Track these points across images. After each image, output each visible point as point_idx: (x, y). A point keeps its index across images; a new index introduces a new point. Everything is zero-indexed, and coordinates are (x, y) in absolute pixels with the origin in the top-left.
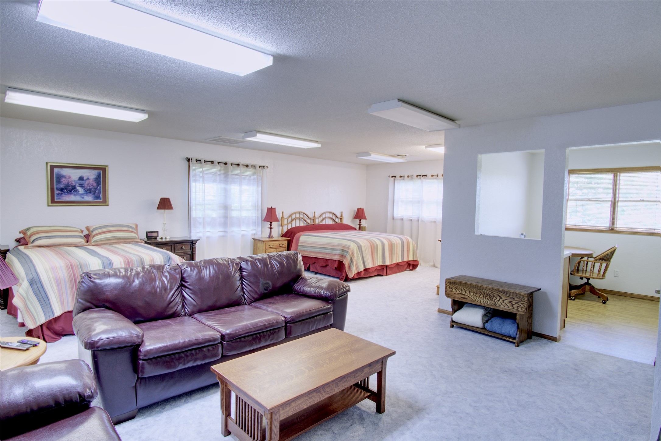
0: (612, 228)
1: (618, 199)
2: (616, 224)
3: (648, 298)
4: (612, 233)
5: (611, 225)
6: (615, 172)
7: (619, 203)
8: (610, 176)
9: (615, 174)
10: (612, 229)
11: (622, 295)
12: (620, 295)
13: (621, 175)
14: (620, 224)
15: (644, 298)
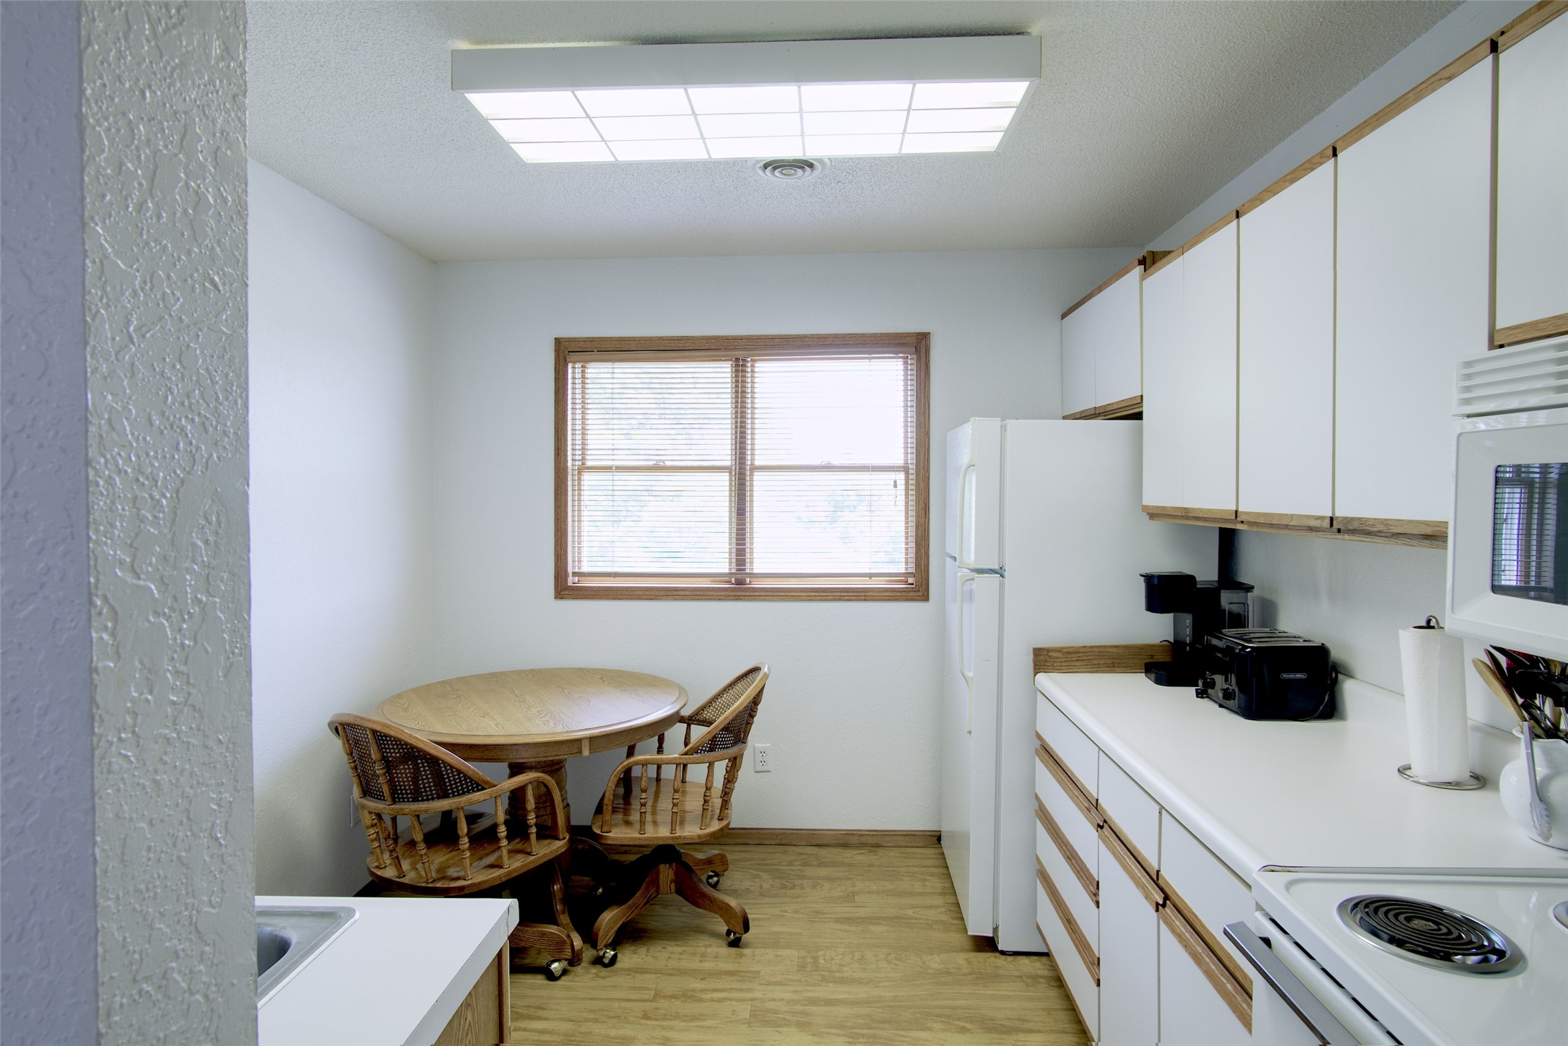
0: (739, 577)
1: (752, 460)
2: (751, 563)
3: (863, 840)
4: (738, 598)
5: (734, 565)
6: (740, 354)
7: (758, 476)
8: (721, 372)
9: (737, 360)
10: (740, 582)
11: (783, 842)
12: (778, 842)
13: (756, 365)
14: (763, 561)
15: (854, 840)
